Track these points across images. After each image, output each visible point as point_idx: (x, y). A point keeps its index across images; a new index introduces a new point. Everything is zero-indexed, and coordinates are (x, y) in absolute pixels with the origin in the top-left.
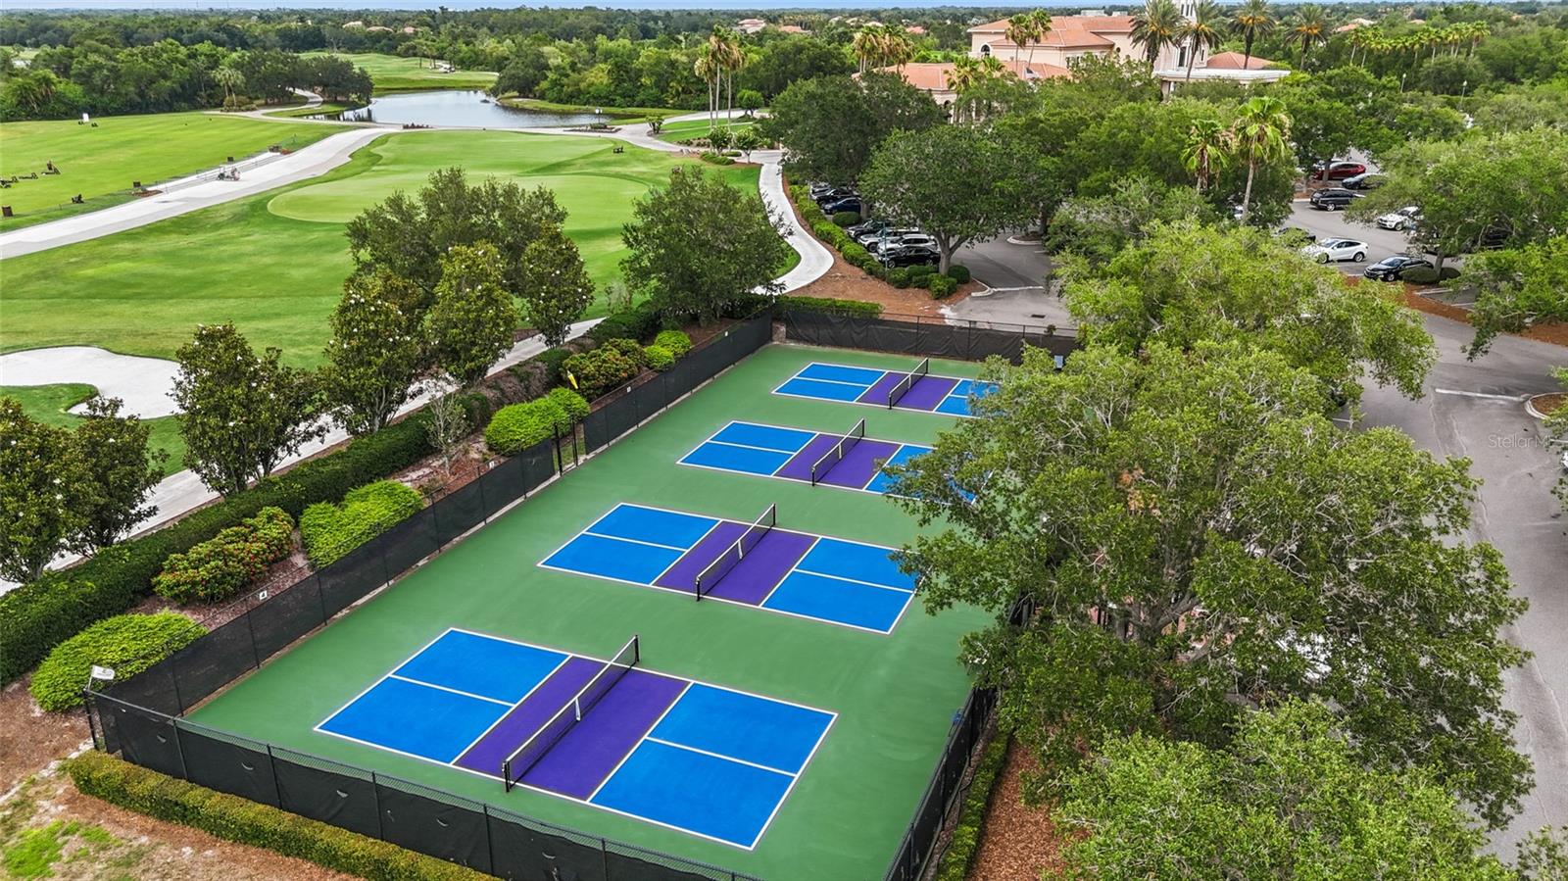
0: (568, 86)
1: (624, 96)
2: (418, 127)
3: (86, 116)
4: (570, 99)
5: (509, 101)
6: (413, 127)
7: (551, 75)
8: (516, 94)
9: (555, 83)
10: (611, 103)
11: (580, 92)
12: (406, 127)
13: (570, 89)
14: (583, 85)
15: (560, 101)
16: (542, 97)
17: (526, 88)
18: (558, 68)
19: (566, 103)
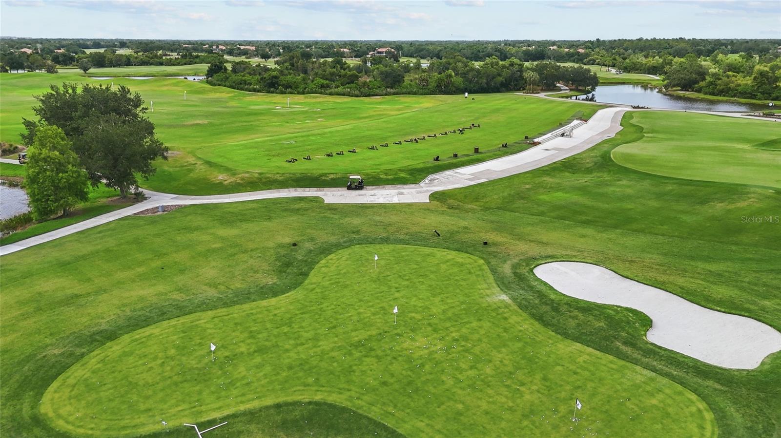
0: (720, 85)
1: (763, 93)
2: (642, 108)
3: (466, 94)
4: (721, 93)
5: (676, 92)
6: (638, 107)
7: (708, 79)
8: (679, 88)
9: (711, 83)
10: (753, 97)
11: (729, 89)
12: (634, 107)
13: (721, 87)
14: (732, 85)
15: (713, 94)
16: (699, 91)
17: (687, 85)
18: (714, 75)
19: (717, 95)
